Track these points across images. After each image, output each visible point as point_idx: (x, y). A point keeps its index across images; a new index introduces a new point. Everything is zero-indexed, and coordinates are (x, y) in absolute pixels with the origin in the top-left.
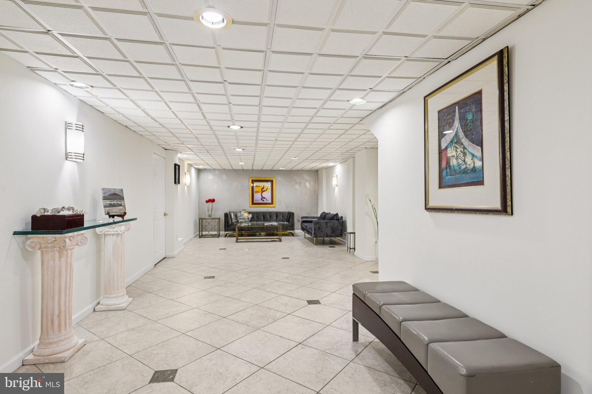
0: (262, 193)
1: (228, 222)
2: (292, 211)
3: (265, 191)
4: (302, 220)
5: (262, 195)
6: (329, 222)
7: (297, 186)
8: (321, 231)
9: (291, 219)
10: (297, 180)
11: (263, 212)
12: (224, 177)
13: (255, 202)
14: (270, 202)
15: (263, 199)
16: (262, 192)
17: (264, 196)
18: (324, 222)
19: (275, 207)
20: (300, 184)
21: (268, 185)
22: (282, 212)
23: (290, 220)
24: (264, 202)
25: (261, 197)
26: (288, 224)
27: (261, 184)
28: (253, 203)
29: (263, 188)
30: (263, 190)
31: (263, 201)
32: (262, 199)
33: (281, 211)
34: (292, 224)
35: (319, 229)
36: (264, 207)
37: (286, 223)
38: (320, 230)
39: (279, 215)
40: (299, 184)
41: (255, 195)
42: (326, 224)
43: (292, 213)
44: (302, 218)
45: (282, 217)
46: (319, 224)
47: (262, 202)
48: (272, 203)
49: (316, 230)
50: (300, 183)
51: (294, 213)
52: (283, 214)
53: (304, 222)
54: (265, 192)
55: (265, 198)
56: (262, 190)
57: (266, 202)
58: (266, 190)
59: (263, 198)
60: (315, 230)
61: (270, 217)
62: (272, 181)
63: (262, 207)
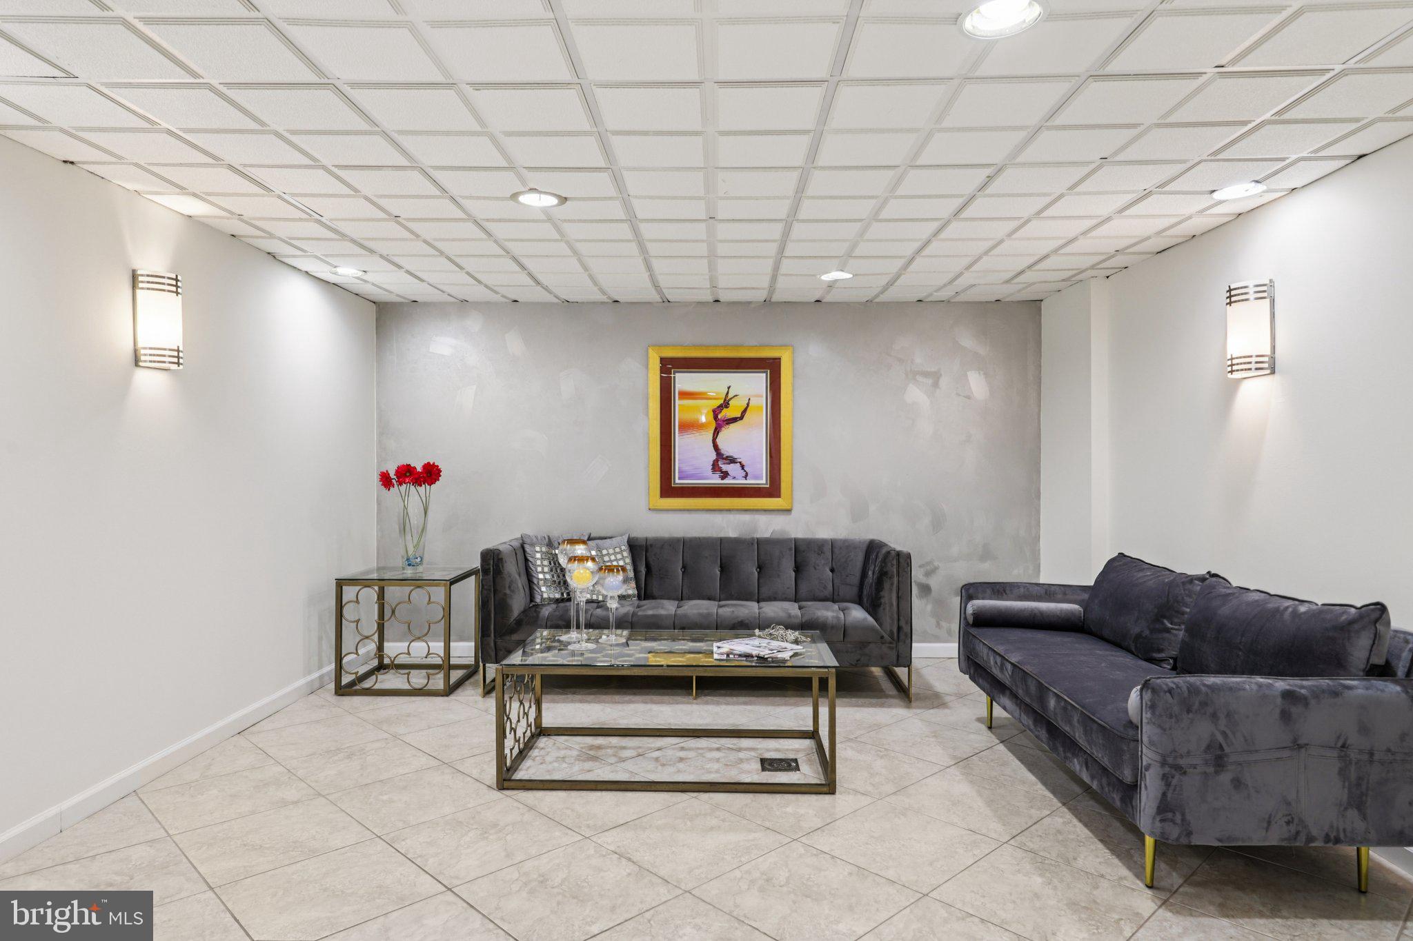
0: (716, 432)
1: (503, 606)
2: (897, 543)
3: (734, 420)
4: (970, 610)
5: (718, 440)
6: (1317, 694)
7: (916, 394)
8: (1237, 783)
9: (889, 597)
10: (918, 360)
11: (721, 540)
12: (514, 343)
13: (678, 481)
14: (763, 481)
15: (725, 467)
16: (721, 423)
17: (727, 449)
18: (1263, 697)
19: (789, 511)
20: (936, 385)
21: (752, 386)
22: (833, 543)
23: (885, 600)
24: (727, 481)
25: (713, 456)
26: (872, 629)
27: (713, 384)
28: (668, 489)
29: (726, 404)
30: (726, 413)
31: (725, 475)
32: (715, 467)
33: (824, 533)
34: (899, 628)
35: (1218, 758)
36: (729, 510)
37: (858, 614)
38: (1225, 778)
39: (812, 558)
40: (930, 381)
41: (680, 442)
42: (1285, 716)
43: (899, 554)
44: (970, 591)
45: (832, 570)
46: (1214, 716)
47: (715, 480)
48: (773, 490)
49: (1178, 768)
50: (936, 377)
51: (909, 556)
52: (834, 550)
53: (983, 621)
54: (733, 426)
55: (732, 460)
56: (716, 417)
57: (741, 481)
58: (741, 418)
59: (721, 459)
60: (1172, 768)
61: (760, 568)
62: (772, 367)
63: (721, 510)
